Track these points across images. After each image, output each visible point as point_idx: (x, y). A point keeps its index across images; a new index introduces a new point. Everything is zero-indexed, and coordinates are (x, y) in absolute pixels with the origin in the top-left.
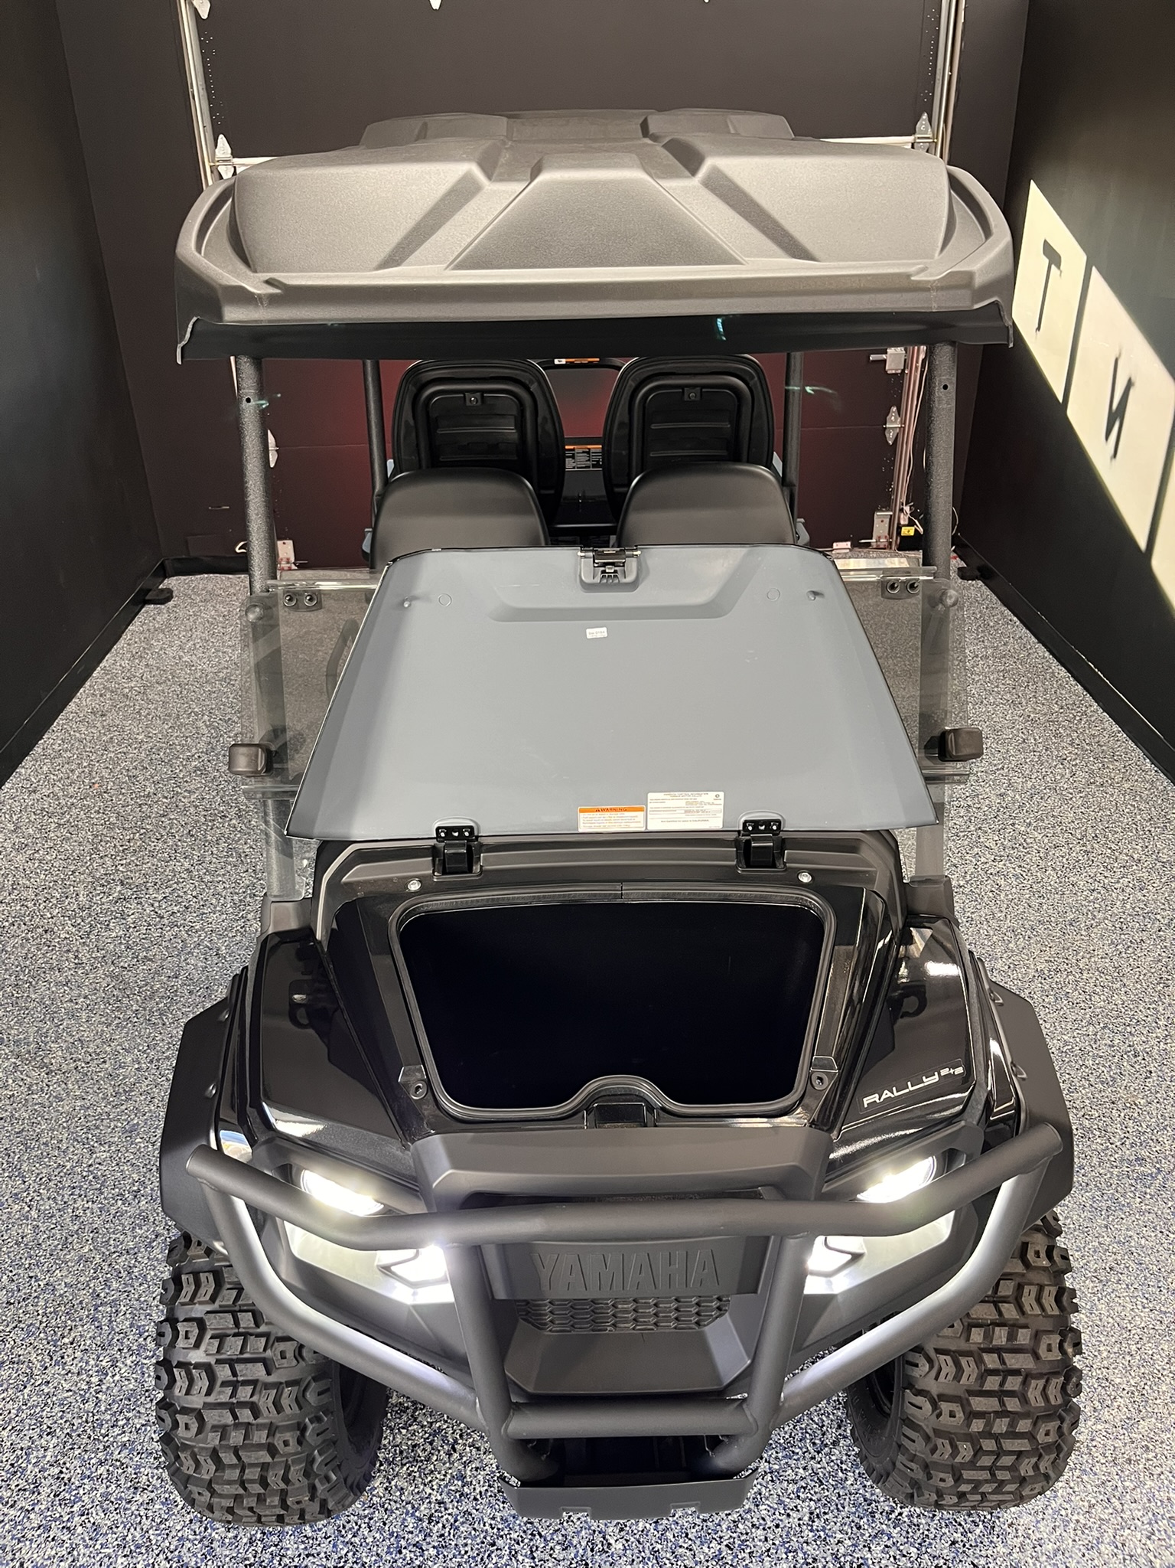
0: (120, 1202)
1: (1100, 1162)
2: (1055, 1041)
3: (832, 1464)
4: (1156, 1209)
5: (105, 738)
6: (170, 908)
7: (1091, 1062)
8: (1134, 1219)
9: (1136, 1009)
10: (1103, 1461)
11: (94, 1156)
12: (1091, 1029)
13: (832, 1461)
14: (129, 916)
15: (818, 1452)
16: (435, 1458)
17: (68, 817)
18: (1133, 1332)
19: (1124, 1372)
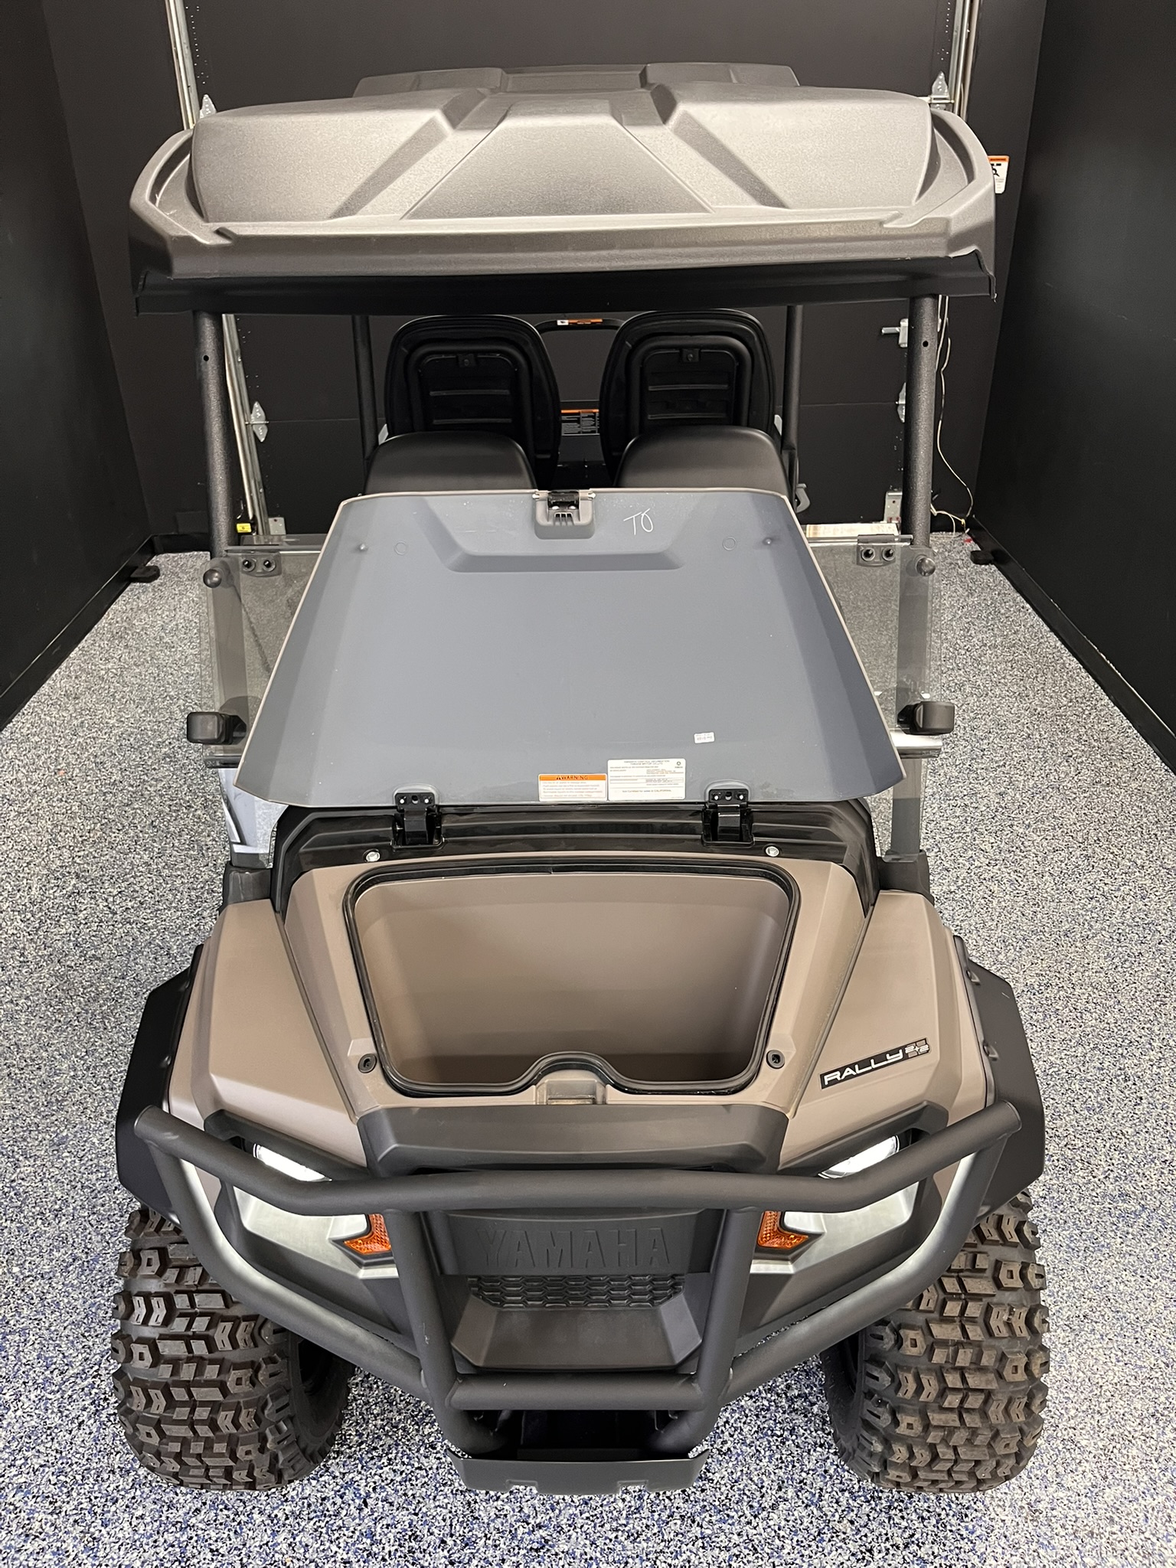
0: (39, 1222)
1: (1080, 1197)
2: (1041, 1063)
3: (769, 1530)
4: (1137, 1251)
5: (75, 722)
6: (124, 904)
7: (1078, 1087)
8: (1113, 1261)
9: (1129, 1029)
10: (1063, 1533)
11: (18, 1170)
12: (1080, 1050)
13: (769, 1527)
14: (81, 911)
15: (755, 1517)
16: (344, 1512)
17: (29, 805)
18: (1104, 1388)
19: (1092, 1432)
